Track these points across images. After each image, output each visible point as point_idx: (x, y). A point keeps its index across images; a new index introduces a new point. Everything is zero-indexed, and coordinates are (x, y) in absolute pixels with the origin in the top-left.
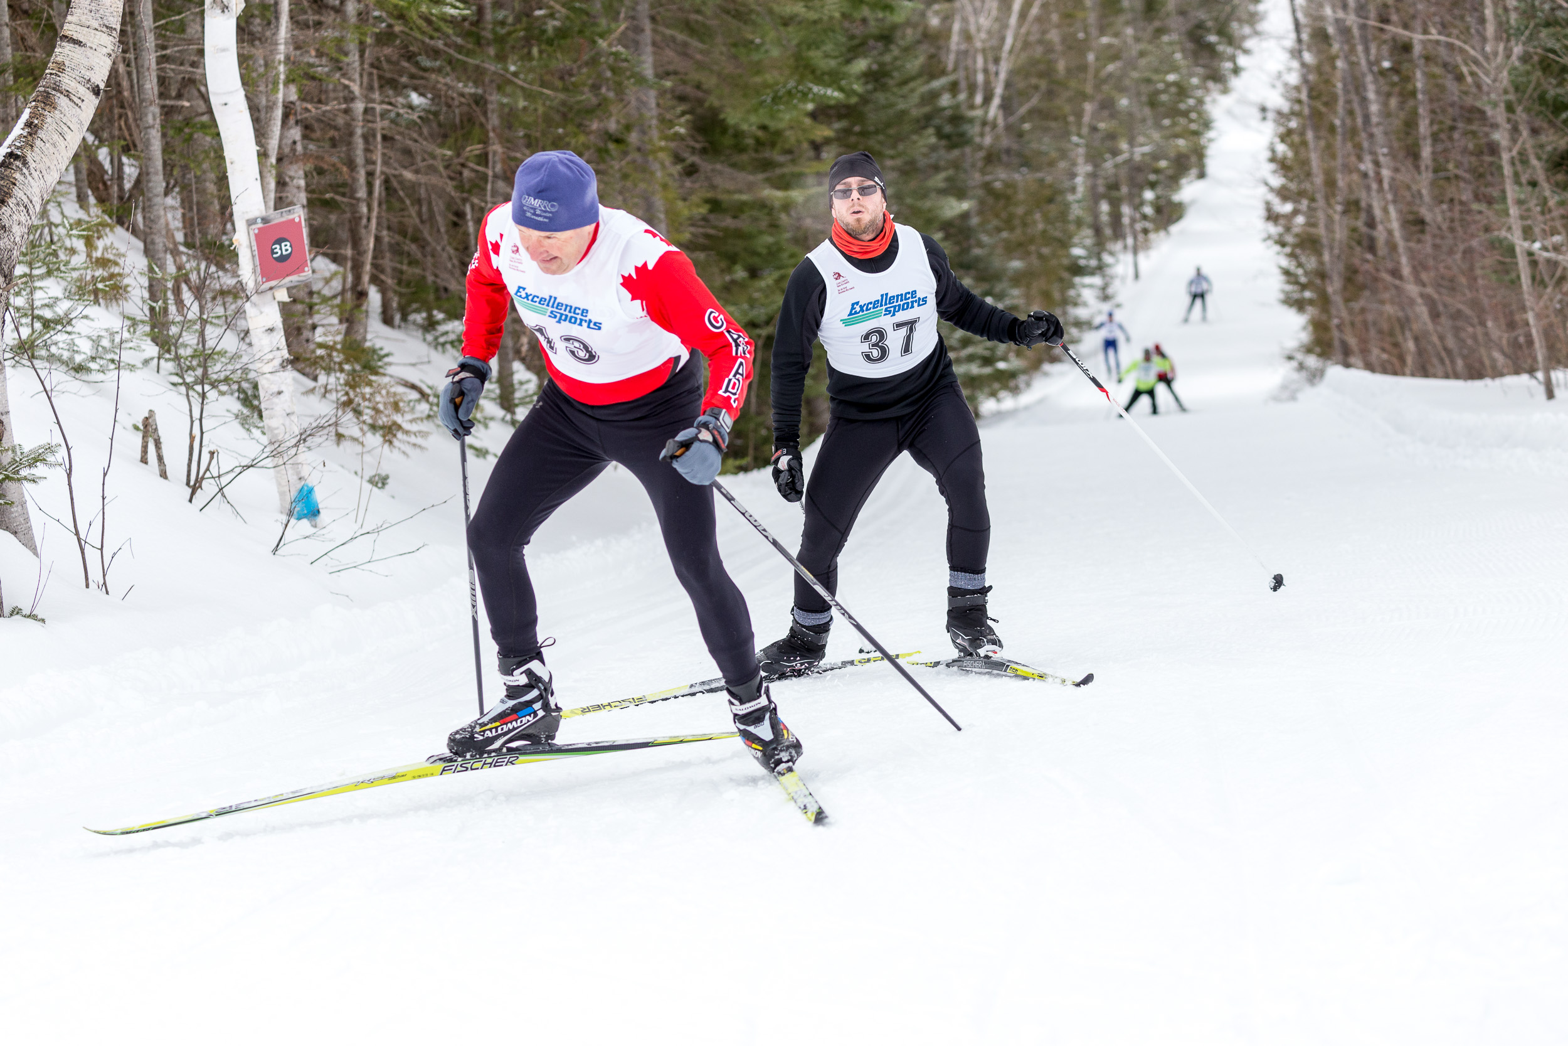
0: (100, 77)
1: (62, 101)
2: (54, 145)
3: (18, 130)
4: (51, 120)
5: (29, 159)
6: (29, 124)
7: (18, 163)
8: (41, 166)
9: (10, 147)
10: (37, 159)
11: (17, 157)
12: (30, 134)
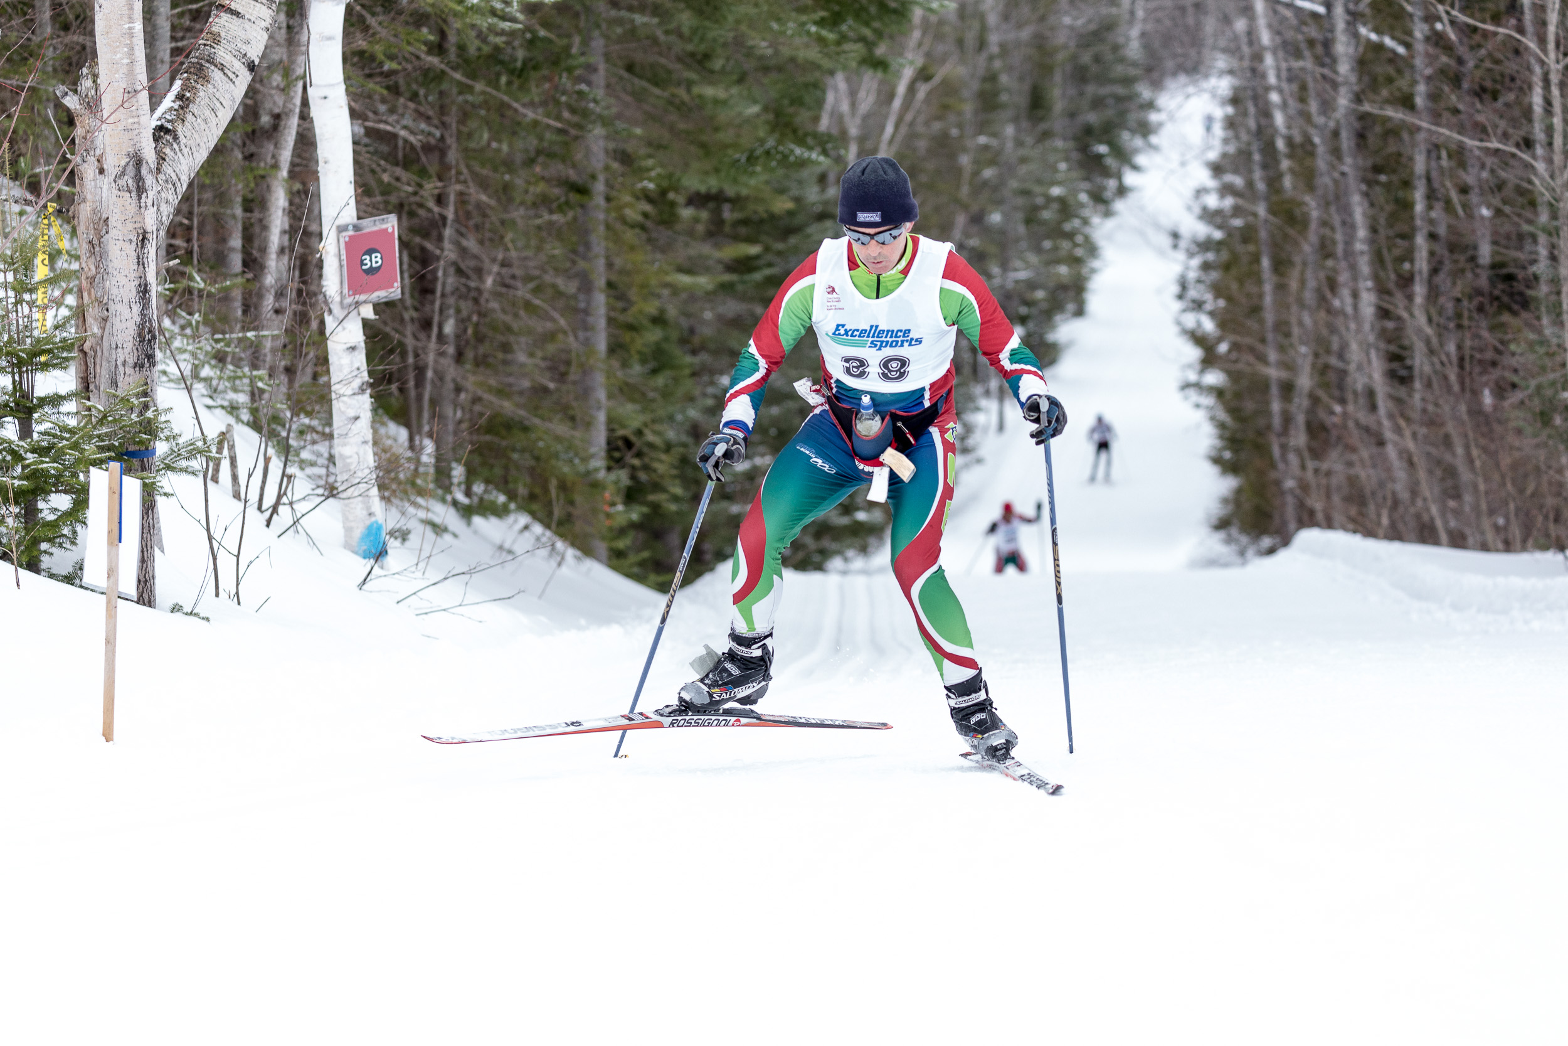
0: (255, 53)
1: (216, 75)
2: (205, 121)
3: (168, 102)
4: (203, 94)
5: (180, 134)
6: (180, 97)
7: (168, 137)
8: (190, 143)
9: (159, 119)
10: (188, 134)
11: (167, 131)
12: (181, 107)
